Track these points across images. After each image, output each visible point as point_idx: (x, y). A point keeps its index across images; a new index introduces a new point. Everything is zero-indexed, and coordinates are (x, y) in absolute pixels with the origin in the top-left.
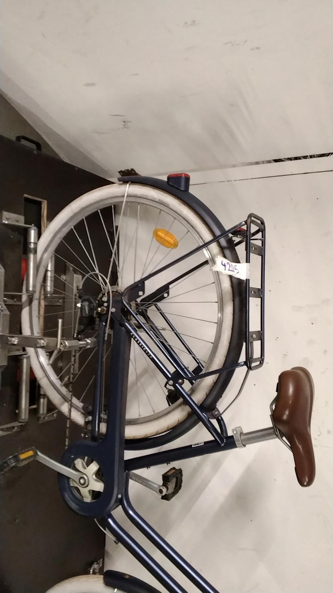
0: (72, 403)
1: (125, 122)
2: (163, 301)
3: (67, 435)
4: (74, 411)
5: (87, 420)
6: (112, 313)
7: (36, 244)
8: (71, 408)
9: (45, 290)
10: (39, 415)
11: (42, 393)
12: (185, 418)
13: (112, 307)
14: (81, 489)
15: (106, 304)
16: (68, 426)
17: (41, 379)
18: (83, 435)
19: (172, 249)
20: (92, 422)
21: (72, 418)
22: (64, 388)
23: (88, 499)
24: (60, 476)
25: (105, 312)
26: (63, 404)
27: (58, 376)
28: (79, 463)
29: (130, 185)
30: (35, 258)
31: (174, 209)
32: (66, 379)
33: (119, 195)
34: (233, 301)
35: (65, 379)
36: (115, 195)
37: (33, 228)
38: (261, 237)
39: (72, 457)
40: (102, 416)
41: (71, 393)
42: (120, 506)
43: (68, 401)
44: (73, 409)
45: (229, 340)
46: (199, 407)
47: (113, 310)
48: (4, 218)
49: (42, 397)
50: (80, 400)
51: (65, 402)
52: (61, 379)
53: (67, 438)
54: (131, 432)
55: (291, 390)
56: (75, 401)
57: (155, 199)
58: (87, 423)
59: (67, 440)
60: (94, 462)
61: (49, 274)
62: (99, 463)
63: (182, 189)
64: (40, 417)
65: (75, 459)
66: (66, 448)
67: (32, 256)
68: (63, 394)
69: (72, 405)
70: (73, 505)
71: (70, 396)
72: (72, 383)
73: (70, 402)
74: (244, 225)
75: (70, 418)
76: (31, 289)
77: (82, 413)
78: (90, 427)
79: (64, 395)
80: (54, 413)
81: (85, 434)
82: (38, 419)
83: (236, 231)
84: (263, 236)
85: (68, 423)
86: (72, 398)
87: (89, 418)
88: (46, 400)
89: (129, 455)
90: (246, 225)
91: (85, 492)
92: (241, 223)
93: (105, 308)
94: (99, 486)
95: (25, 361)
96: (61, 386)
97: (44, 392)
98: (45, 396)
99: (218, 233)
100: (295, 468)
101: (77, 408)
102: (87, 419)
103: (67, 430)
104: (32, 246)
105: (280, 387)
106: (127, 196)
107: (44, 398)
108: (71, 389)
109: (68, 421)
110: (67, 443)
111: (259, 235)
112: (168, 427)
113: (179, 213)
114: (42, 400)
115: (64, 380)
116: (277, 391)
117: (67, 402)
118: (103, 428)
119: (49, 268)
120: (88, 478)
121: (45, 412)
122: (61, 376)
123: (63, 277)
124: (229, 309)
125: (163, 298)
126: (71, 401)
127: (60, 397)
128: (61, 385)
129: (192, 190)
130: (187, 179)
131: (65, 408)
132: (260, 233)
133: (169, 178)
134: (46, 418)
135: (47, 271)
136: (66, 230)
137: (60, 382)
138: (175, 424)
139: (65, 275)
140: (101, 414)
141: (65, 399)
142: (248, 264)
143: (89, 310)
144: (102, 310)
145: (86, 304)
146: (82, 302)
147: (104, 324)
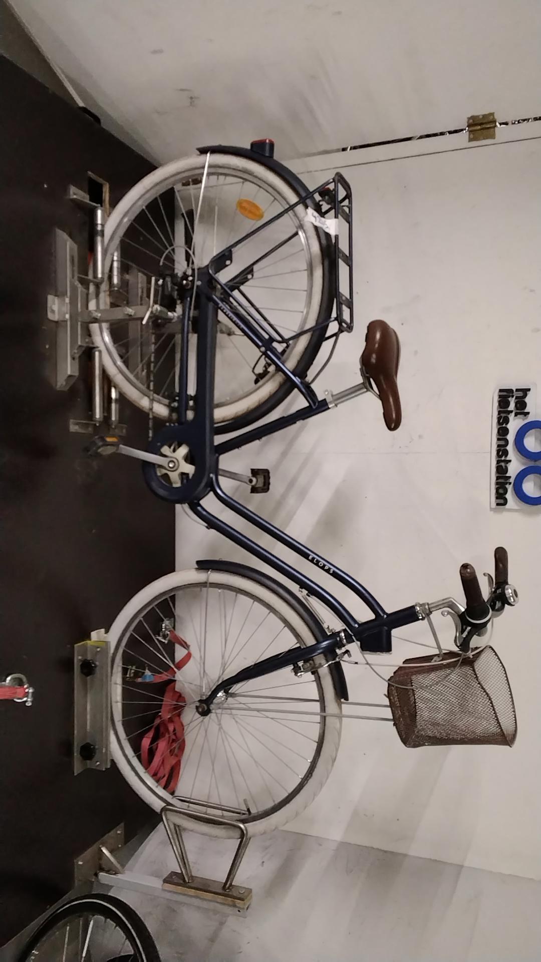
0: (153, 397)
1: (191, 98)
2: (246, 284)
3: (151, 426)
4: (156, 404)
5: (171, 410)
6: (197, 286)
7: (103, 225)
8: (152, 402)
9: (112, 283)
12: (277, 389)
13: (197, 281)
14: (169, 473)
15: (190, 278)
16: (151, 420)
17: (116, 375)
18: (168, 424)
19: (257, 221)
20: (178, 409)
21: (154, 411)
23: (177, 484)
24: (146, 464)
25: (189, 287)
26: (142, 398)
28: (166, 450)
29: (210, 153)
30: (103, 242)
31: (259, 176)
33: (198, 165)
34: (323, 264)
36: (194, 166)
37: (99, 208)
38: (347, 204)
39: (158, 445)
42: (212, 493)
43: (149, 396)
44: (154, 403)
45: (319, 304)
46: (292, 373)
47: (199, 283)
48: (71, 192)
49: (113, 401)
50: (162, 396)
51: (146, 397)
53: (150, 430)
54: (220, 414)
55: (378, 336)
56: (155, 395)
57: (238, 167)
58: (171, 412)
59: (150, 432)
60: (183, 446)
61: (115, 264)
63: (267, 155)
65: (162, 446)
66: (150, 438)
67: (99, 239)
68: (142, 388)
69: (152, 400)
70: (161, 492)
71: (151, 392)
74: (331, 182)
75: (152, 412)
76: (100, 276)
78: (175, 415)
81: (171, 423)
83: (324, 192)
84: (350, 202)
85: (150, 418)
87: (175, 403)
89: (219, 439)
90: (333, 183)
91: (175, 477)
92: (329, 180)
93: (190, 283)
94: (190, 469)
95: (97, 354)
99: (304, 194)
100: (384, 413)
101: (159, 403)
102: (173, 404)
103: (150, 423)
104: (99, 228)
105: (369, 337)
106: (210, 167)
109: (150, 415)
110: (151, 435)
111: (346, 202)
112: (259, 401)
113: (264, 180)
116: (366, 341)
118: (190, 415)
119: (115, 258)
120: (178, 462)
123: (127, 277)
124: (318, 273)
125: (247, 280)
126: (151, 395)
129: (276, 156)
130: (272, 145)
131: (145, 403)
132: (347, 201)
133: (252, 145)
135: (113, 261)
136: (137, 211)
138: (267, 398)
139: (128, 274)
141: (145, 395)
142: (337, 220)
143: (171, 287)
144: (187, 284)
145: (168, 279)
146: (164, 279)
147: (189, 299)
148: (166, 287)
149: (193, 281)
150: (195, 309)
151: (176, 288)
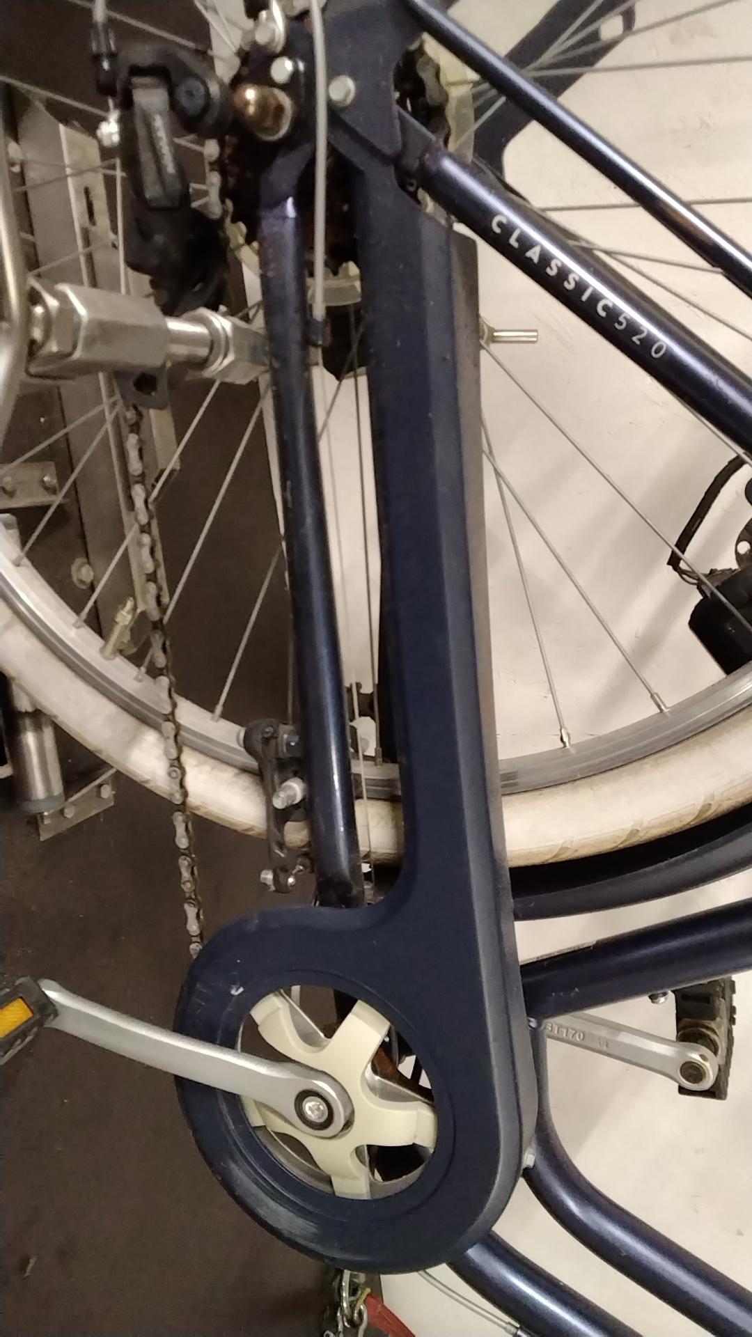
0: (178, 727)
3: (187, 887)
4: (200, 764)
5: (279, 803)
6: (335, 112)
8: (180, 751)
10: (33, 809)
11: (23, 704)
13: (332, 74)
14: (310, 1142)
15: (283, 69)
16: (182, 842)
18: (268, 876)
20: (308, 810)
21: (193, 800)
22: (120, 661)
23: (355, 1182)
25: (286, 123)
26: (133, 740)
27: (78, 611)
32: (124, 617)
35: (119, 618)
39: (236, 992)
40: (362, 769)
41: (164, 681)
43: (160, 720)
44: (189, 759)
47: (343, 89)
49: (28, 722)
50: (219, 709)
51: (145, 728)
52: (98, 624)
53: (188, 900)
54: (537, 831)
56: (189, 714)
58: (279, 817)
59: (191, 911)
60: (360, 1008)
62: (382, 1008)
64: (41, 814)
66: (195, 947)
68: (123, 691)
69: (179, 740)
71: (165, 695)
72: (157, 625)
73: (169, 727)
75: (183, 807)
77: (244, 770)
78: (296, 833)
79: (131, 697)
80: (100, 786)
81: (281, 870)
82: (34, 821)
85: (180, 830)
86: (174, 705)
87: (290, 787)
88: (48, 734)
91: (336, 1156)
93: (286, 101)
94: (408, 1124)
96: (107, 659)
97: (33, 700)
98: (38, 717)
101: (211, 752)
102: (282, 795)
103: (184, 863)
107: (38, 728)
108: (161, 661)
109: (179, 821)
110: (193, 927)
114: (30, 739)
115: (113, 622)
117: (156, 727)
118: (374, 827)
120: (343, 1091)
121: (57, 788)
122: (95, 610)
126: (171, 717)
127: (109, 708)
128: (102, 650)
131: (146, 760)
134: (69, 813)
137: (97, 641)
140: (353, 763)
141: (142, 716)
143: (178, 151)
144: (270, 111)
145: (151, 98)
146: (126, 104)
147: (290, 208)
148: (145, 157)
149: (302, 87)
150: (335, 261)
151: (211, 149)
